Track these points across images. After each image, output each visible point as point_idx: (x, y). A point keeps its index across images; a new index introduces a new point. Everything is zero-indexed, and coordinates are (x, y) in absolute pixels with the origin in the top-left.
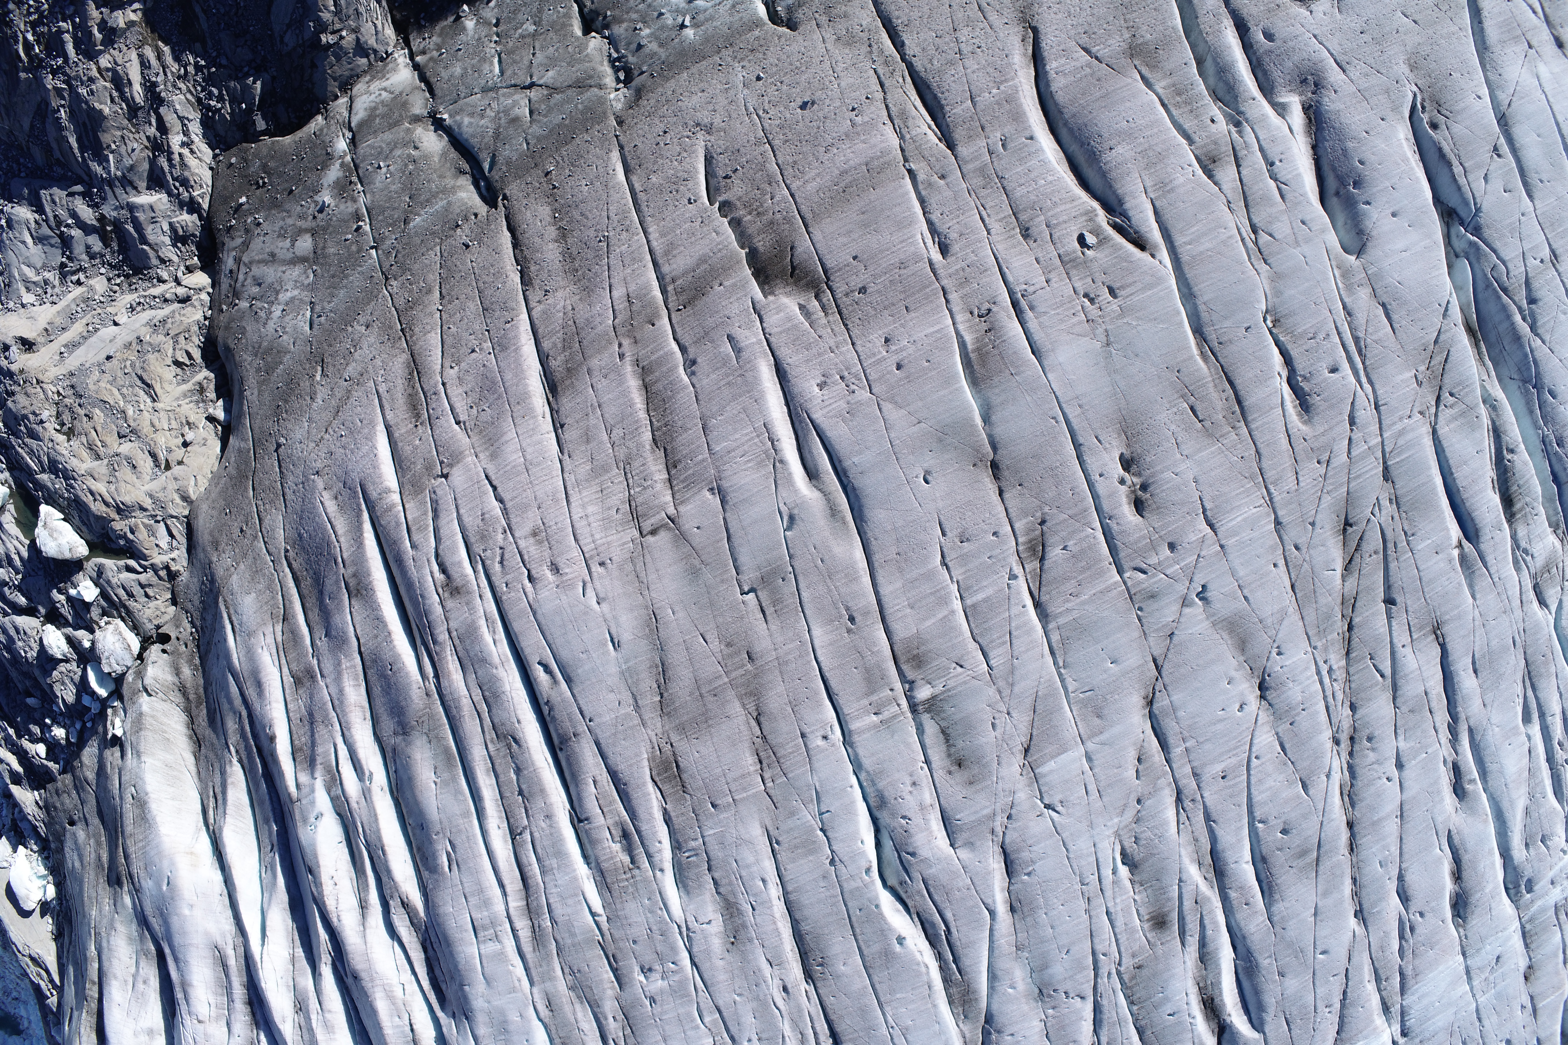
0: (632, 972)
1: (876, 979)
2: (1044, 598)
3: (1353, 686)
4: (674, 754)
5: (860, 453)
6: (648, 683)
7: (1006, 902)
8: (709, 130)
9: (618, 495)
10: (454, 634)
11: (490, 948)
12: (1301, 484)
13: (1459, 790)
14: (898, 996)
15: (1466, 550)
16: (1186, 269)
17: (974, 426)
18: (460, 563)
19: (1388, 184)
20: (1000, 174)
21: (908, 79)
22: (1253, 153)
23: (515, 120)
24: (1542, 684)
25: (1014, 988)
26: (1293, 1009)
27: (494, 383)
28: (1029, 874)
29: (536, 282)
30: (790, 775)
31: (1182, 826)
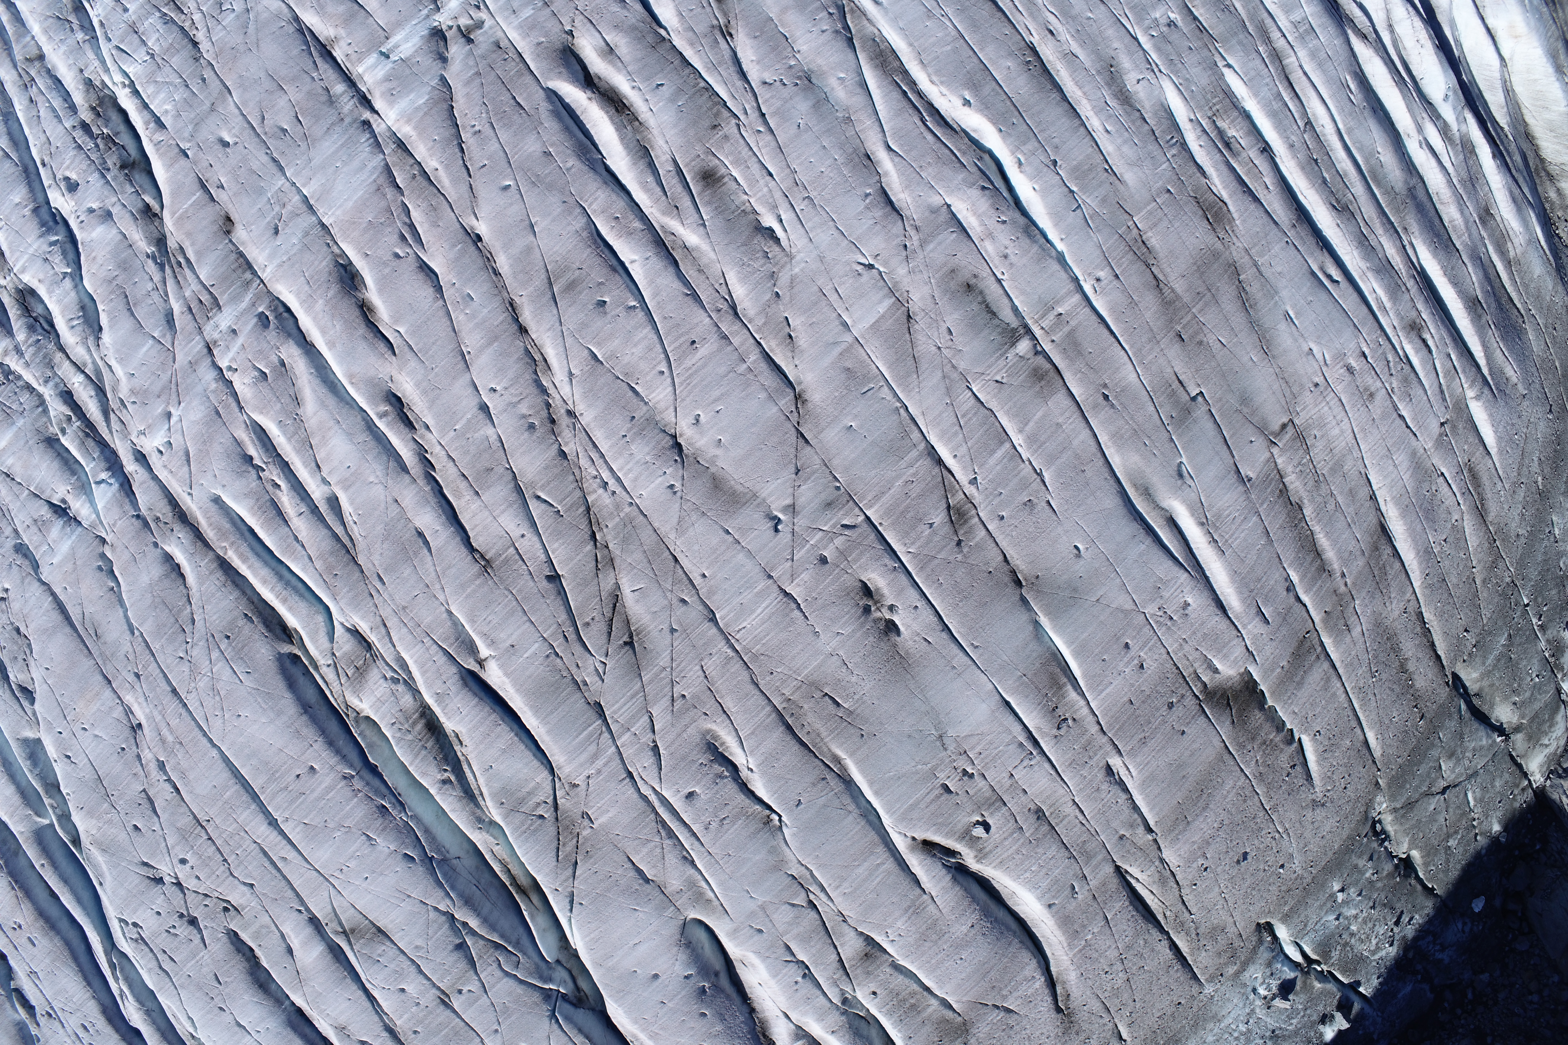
0: (1182, 20)
1: (975, 60)
2: (936, 470)
3: (571, 478)
4: (1214, 230)
5: (1141, 555)
6: (1254, 289)
7: (878, 162)
8: (1315, 804)
9: (1318, 451)
10: (1404, 289)
11: (1297, 16)
12: (698, 667)
13: (396, 402)
14: (949, 48)
15: (471, 660)
16: (876, 838)
17: (1048, 614)
18: (1417, 351)
19: (670, 1005)
20: (1072, 860)
21: (1160, 917)
22: (828, 979)
23: (1451, 755)
24: (328, 544)
25: (839, 79)
26: (520, 121)
27: (1427, 518)
28: (867, 195)
29: (1414, 618)
30: (1117, 236)
31: (722, 281)
